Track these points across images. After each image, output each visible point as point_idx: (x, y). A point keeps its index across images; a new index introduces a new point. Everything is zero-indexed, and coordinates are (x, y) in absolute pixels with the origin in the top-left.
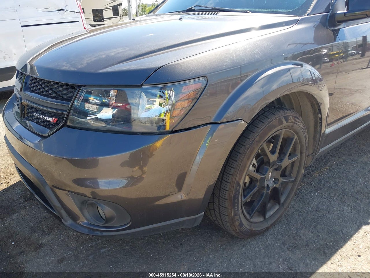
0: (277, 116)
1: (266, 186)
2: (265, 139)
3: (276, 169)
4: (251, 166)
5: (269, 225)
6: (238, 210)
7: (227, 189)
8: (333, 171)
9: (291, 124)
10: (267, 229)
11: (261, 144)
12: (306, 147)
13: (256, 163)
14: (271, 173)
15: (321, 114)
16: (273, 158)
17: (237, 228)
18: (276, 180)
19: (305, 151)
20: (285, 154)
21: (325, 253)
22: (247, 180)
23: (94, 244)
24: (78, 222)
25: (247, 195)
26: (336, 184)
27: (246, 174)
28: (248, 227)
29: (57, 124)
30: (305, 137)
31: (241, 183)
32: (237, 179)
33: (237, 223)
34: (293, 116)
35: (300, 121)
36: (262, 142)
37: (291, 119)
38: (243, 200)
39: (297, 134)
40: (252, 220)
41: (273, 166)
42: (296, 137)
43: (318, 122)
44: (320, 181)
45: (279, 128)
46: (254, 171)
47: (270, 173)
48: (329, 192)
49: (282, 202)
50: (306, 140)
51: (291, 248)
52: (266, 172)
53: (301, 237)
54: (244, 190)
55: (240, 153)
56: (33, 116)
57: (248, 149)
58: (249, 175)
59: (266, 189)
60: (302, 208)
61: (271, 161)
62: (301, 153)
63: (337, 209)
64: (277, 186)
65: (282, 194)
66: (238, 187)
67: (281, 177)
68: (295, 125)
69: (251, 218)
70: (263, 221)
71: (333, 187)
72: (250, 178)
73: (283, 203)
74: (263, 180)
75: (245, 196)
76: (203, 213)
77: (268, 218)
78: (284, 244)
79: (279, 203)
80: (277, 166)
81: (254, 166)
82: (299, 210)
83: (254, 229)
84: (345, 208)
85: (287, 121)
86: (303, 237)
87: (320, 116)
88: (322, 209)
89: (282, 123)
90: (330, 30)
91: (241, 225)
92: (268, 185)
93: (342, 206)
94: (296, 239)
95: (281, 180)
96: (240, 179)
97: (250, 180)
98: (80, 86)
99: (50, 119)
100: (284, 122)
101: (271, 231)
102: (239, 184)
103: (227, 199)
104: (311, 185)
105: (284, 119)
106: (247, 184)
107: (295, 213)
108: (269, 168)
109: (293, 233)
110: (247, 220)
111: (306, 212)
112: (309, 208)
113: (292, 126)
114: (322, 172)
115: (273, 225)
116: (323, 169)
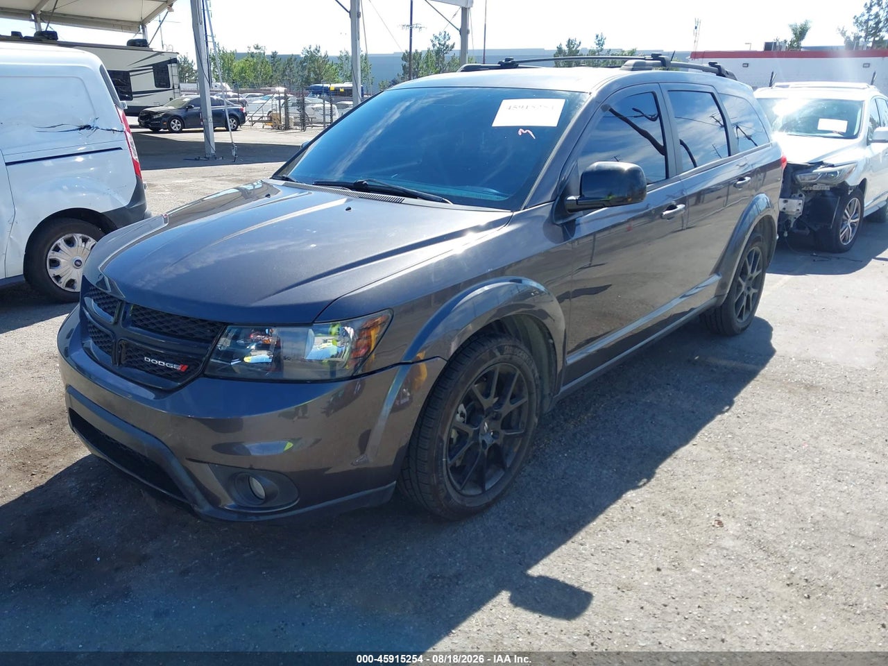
0: (487, 347)
1: (481, 442)
2: (473, 379)
3: (495, 419)
4: (458, 415)
5: (491, 499)
6: (442, 476)
7: (427, 447)
8: (598, 419)
9: (509, 356)
10: (488, 506)
11: (467, 386)
12: (537, 385)
13: (465, 411)
14: (488, 425)
15: (552, 338)
16: (488, 403)
17: (442, 502)
18: (496, 434)
19: (534, 391)
20: (505, 397)
21: (566, 531)
22: (454, 435)
23: (230, 547)
24: (220, 506)
25: (454, 456)
26: (597, 438)
27: (451, 425)
28: (459, 502)
29: (186, 373)
30: (532, 371)
31: (445, 438)
32: (439, 433)
33: (442, 495)
34: (509, 346)
35: (522, 350)
36: (470, 383)
37: (508, 350)
38: (449, 462)
39: (519, 367)
40: (464, 492)
41: (489, 413)
42: (518, 372)
43: (551, 348)
44: (575, 435)
45: (491, 362)
46: (464, 422)
47: (486, 424)
48: (585, 451)
49: (508, 466)
50: (534, 375)
51: (520, 528)
52: (479, 423)
53: (535, 513)
54: (450, 450)
55: (441, 399)
56: (143, 361)
57: (451, 393)
58: (455, 428)
59: (481, 446)
60: (542, 476)
61: (486, 407)
62: (530, 394)
63: (592, 473)
64: (499, 442)
65: (507, 455)
66: (441, 444)
67: (502, 429)
68: (514, 357)
69: (462, 489)
70: (480, 494)
71: (592, 444)
72: (458, 432)
73: (510, 468)
74: (477, 433)
75: (451, 458)
76: (395, 482)
77: (488, 490)
78: (511, 524)
79: (503, 466)
80: (495, 414)
81: (462, 415)
82: (537, 479)
83: (467, 505)
84: (605, 472)
85: (502, 354)
86: (538, 514)
87: (551, 341)
88: (571, 476)
89: (495, 356)
90: (557, 225)
91: (448, 497)
92: (484, 441)
93: (600, 470)
94: (528, 517)
95: (503, 433)
96: (443, 433)
97: (457, 435)
98: (226, 324)
99: (175, 366)
100: (498, 354)
101: (494, 509)
102: (442, 440)
103: (425, 462)
104: (560, 441)
105: (497, 350)
106: (455, 441)
107: (531, 483)
108: (483, 417)
109: (525, 510)
110: (457, 491)
111: (547, 480)
112: (552, 474)
113: (511, 359)
114: (580, 421)
115: (496, 500)
116: (582, 416)
